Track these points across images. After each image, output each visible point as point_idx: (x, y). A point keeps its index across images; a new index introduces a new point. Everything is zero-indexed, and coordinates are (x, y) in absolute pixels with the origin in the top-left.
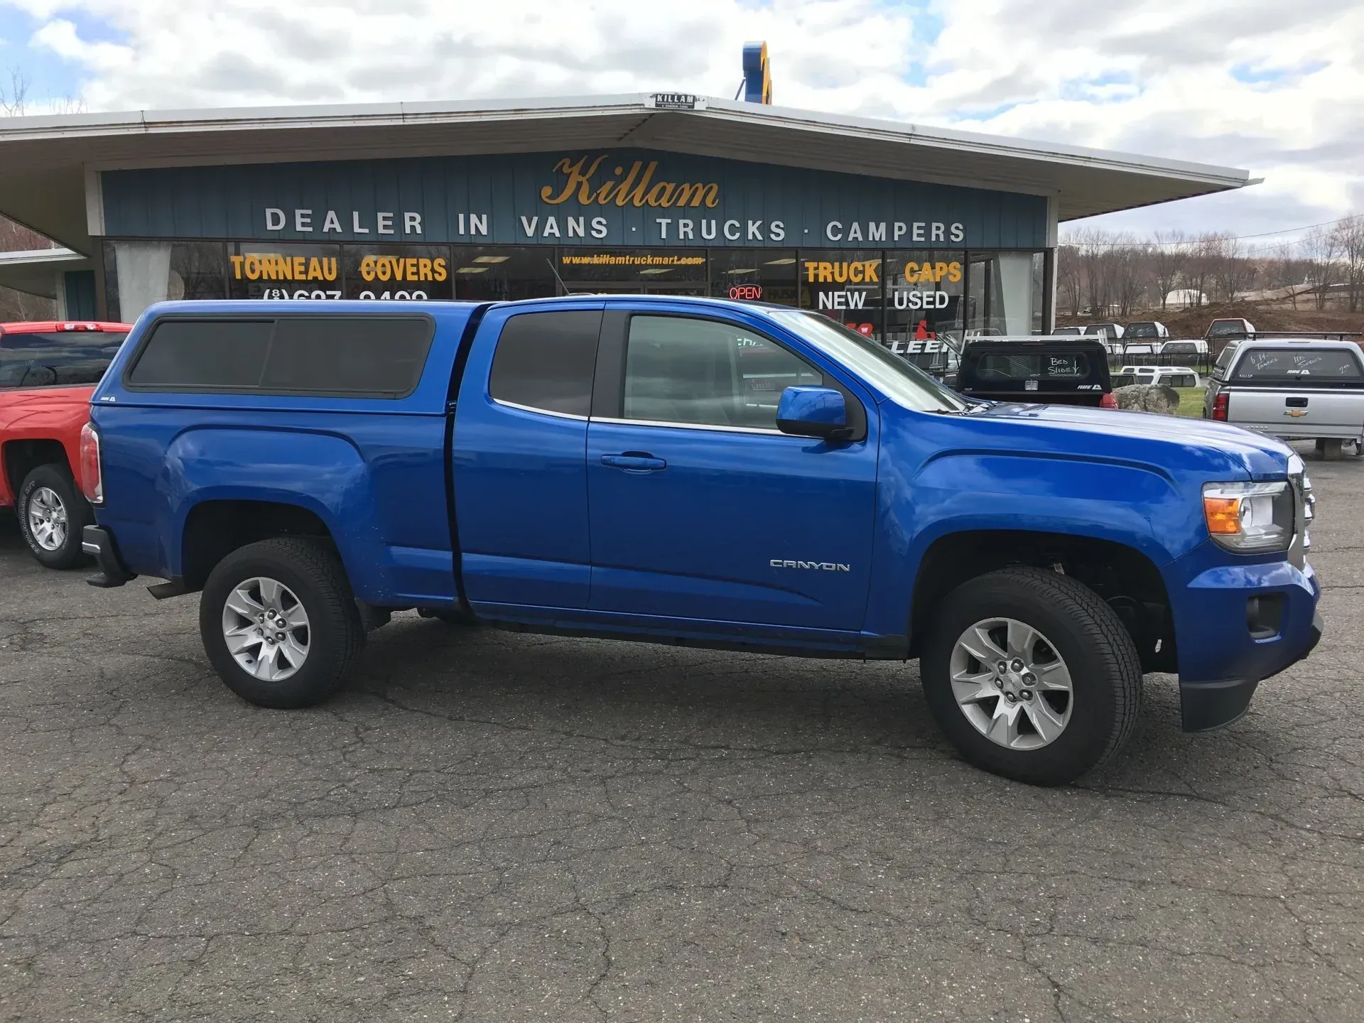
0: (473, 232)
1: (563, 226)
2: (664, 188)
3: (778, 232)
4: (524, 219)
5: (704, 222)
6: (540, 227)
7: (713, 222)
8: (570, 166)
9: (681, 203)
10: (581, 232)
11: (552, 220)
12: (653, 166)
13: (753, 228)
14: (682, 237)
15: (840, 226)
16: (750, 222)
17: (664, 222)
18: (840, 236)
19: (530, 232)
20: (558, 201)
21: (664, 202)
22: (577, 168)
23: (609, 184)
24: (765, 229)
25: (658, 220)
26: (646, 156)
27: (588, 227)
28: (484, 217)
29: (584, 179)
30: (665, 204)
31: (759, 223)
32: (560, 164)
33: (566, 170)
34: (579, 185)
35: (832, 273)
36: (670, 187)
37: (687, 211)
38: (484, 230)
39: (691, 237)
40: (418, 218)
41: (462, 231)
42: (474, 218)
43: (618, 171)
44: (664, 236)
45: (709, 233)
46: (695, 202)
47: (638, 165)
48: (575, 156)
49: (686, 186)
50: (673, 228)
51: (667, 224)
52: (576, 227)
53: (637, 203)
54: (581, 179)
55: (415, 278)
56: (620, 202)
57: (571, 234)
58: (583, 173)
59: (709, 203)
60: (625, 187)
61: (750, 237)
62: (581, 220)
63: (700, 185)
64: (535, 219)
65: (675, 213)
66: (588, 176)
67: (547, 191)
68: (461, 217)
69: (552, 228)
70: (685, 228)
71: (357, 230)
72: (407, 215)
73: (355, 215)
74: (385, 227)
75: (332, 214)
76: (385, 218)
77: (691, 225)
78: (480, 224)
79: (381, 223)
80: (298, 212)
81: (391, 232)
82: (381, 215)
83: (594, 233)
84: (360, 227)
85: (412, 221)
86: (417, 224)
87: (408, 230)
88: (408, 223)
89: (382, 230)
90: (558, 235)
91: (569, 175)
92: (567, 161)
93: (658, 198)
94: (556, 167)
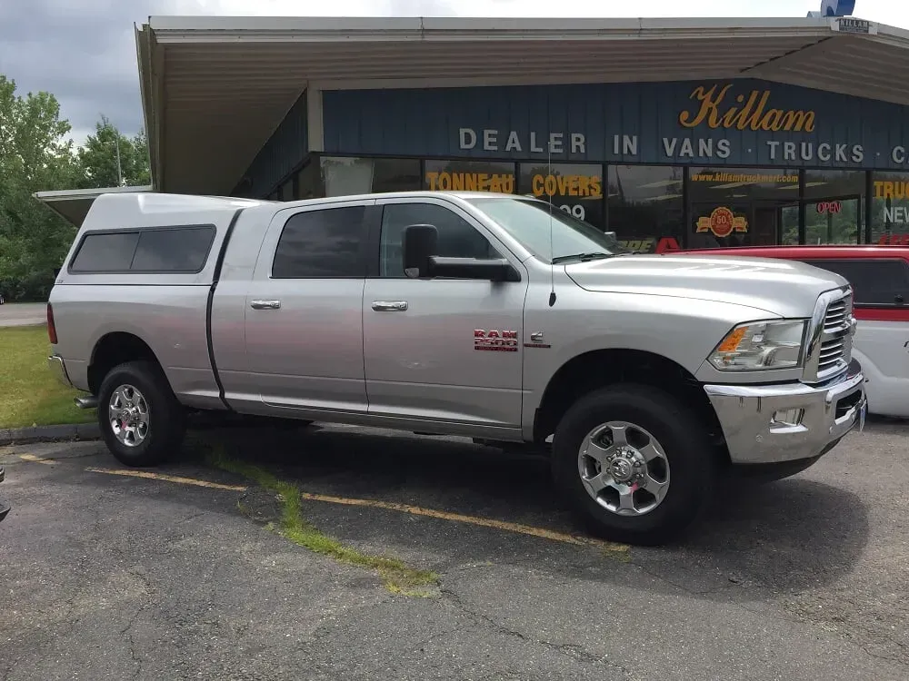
0: (625, 151)
1: (696, 148)
2: (774, 115)
3: (859, 154)
4: (666, 141)
5: (804, 145)
6: (678, 148)
7: (810, 145)
8: (705, 94)
9: (787, 128)
10: (710, 154)
11: (687, 141)
13: (840, 152)
14: (786, 157)
15: (903, 150)
16: (838, 146)
17: (773, 144)
18: (903, 159)
19: (670, 152)
20: (693, 124)
21: (774, 127)
22: (710, 93)
23: (733, 110)
24: (849, 152)
25: (769, 143)
26: (760, 85)
27: (715, 148)
28: (635, 138)
29: (714, 106)
30: (775, 129)
31: (844, 146)
32: (695, 92)
33: (700, 97)
34: (710, 110)
35: (894, 190)
36: (779, 113)
37: (791, 135)
38: (634, 152)
39: (793, 157)
40: (583, 139)
41: (616, 151)
42: (626, 138)
43: (740, 99)
44: (773, 157)
45: (807, 155)
46: (798, 128)
47: (755, 94)
48: (707, 85)
49: (791, 113)
50: (780, 149)
51: (776, 146)
52: (705, 148)
53: (754, 127)
54: (711, 105)
55: (576, 193)
56: (740, 126)
57: (701, 154)
58: (713, 99)
59: (807, 129)
60: (745, 112)
61: (838, 158)
62: (710, 141)
63: (801, 113)
64: (674, 141)
65: (783, 136)
66: (717, 102)
67: (685, 115)
68: (617, 138)
69: (687, 148)
70: (790, 150)
71: (533, 149)
72: (574, 136)
73: (533, 135)
74: (556, 146)
75: (514, 135)
76: (556, 139)
77: (794, 147)
78: (631, 144)
79: (552, 143)
80: (487, 132)
81: (560, 151)
82: (553, 136)
83: (719, 153)
84: (537, 146)
85: (578, 141)
86: (581, 144)
87: (574, 150)
88: (574, 143)
89: (553, 150)
90: (691, 155)
91: (702, 101)
92: (701, 89)
93: (770, 124)
94: (693, 94)
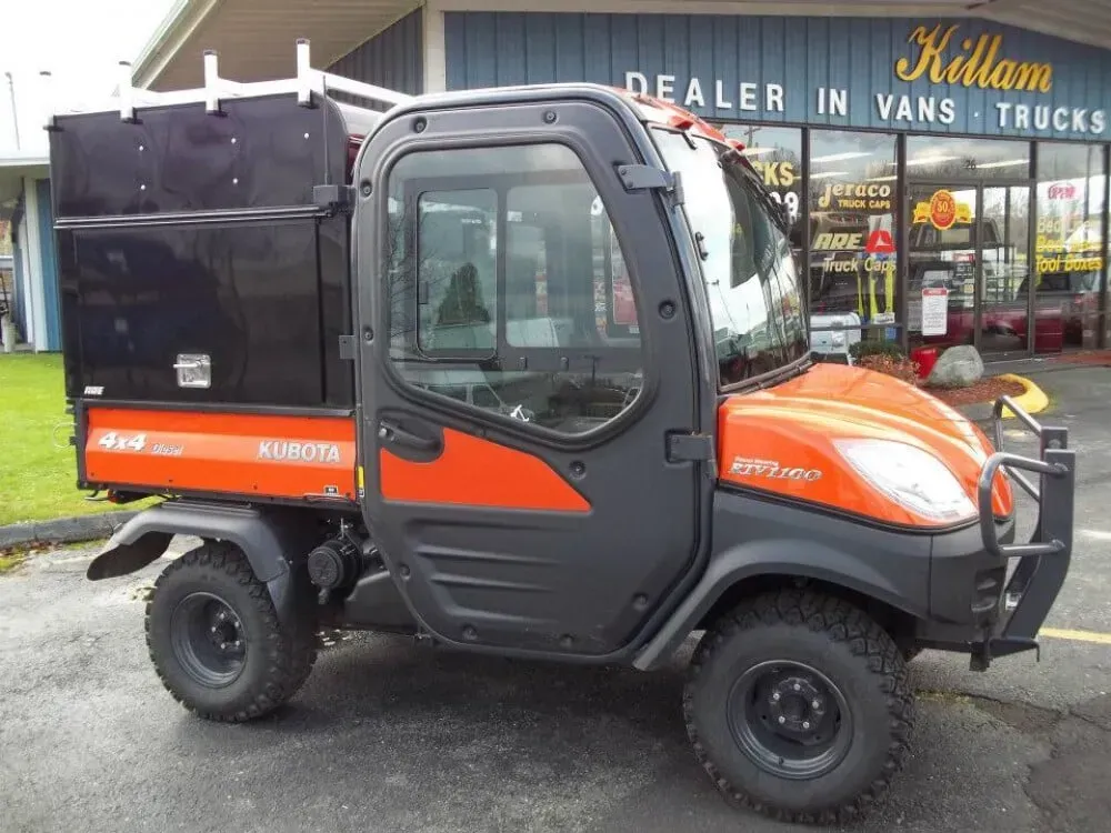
0: (832, 111)
1: (915, 110)
2: (1006, 68)
3: (1099, 123)
4: (880, 98)
5: (1038, 109)
6: (894, 109)
7: (1046, 110)
8: (926, 36)
9: (1020, 85)
10: (931, 118)
11: (905, 101)
12: (997, 41)
13: (1078, 119)
14: (1018, 125)
16: (1076, 111)
17: (1004, 107)
19: (885, 113)
20: (912, 77)
22: (930, 40)
23: (959, 60)
24: (1088, 119)
25: (999, 105)
26: (990, 27)
27: (938, 109)
28: (844, 93)
29: (936, 53)
30: (1006, 85)
31: (1083, 112)
32: (915, 33)
33: (921, 41)
34: (932, 58)
36: (1012, 66)
37: (1024, 96)
38: (843, 111)
39: (1026, 125)
40: (781, 92)
41: (821, 110)
42: (833, 93)
43: (967, 45)
44: (1003, 123)
45: (1041, 121)
47: (984, 40)
48: (931, 23)
49: (1024, 66)
50: (1011, 114)
51: (1007, 109)
52: (927, 109)
53: (982, 84)
54: (933, 51)
56: (967, 82)
57: (921, 118)
58: (936, 46)
59: (1042, 88)
60: (973, 63)
61: (1075, 128)
62: (932, 100)
63: (1036, 66)
64: (890, 98)
65: (1019, 96)
66: (941, 48)
67: (902, 65)
68: (822, 92)
69: (905, 109)
70: (1022, 116)
71: (720, 103)
72: (770, 87)
73: (719, 84)
74: (748, 101)
75: (695, 83)
76: (749, 90)
77: (1027, 111)
78: (839, 101)
79: (744, 96)
80: (661, 78)
81: (753, 107)
82: (744, 86)
83: (942, 118)
84: (724, 100)
85: (775, 94)
86: (778, 99)
87: (770, 107)
88: (771, 98)
89: (744, 106)
90: (910, 118)
91: (924, 45)
92: (922, 30)
93: (1001, 79)
94: (913, 36)
